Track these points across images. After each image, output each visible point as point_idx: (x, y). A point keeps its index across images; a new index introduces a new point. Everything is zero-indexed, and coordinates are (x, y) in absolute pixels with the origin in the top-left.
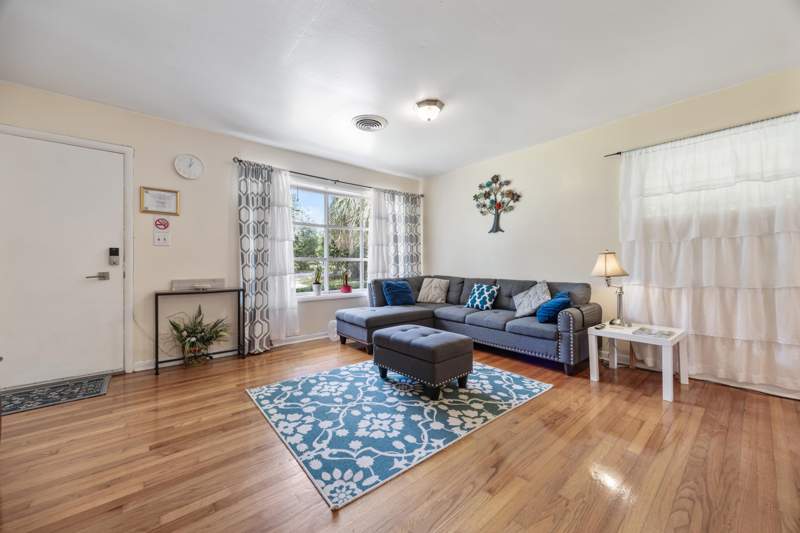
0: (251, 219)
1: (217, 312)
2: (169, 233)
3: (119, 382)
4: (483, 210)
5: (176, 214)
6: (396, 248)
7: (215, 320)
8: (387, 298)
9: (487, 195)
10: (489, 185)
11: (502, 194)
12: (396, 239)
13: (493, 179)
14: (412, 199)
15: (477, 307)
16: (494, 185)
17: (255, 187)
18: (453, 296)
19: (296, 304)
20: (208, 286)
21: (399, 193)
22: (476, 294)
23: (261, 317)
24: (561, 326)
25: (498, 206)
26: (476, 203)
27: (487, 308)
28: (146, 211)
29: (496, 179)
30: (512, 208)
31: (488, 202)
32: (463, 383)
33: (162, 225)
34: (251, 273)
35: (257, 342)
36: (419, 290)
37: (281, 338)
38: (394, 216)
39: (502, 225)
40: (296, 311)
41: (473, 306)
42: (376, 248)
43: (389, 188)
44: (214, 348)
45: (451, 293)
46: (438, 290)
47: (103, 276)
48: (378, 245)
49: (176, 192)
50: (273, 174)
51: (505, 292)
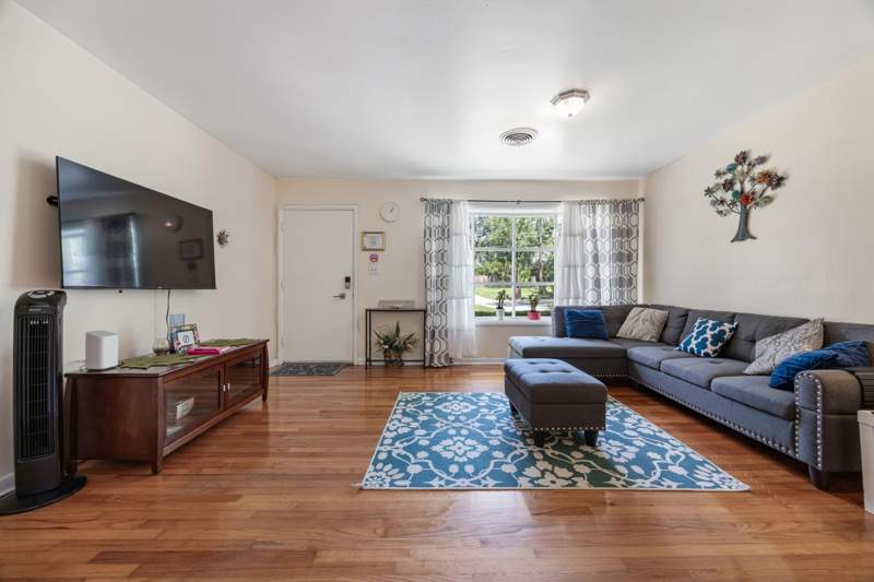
0: (434, 249)
1: (410, 327)
2: (379, 265)
3: (349, 370)
4: (721, 208)
5: (382, 250)
6: (597, 269)
7: (408, 335)
8: (568, 328)
9: (728, 185)
10: (731, 169)
11: (753, 179)
12: (596, 259)
13: (737, 159)
14: (625, 207)
15: (692, 350)
16: (739, 168)
17: (437, 221)
18: (670, 333)
19: (473, 328)
20: (400, 306)
21: (603, 203)
22: (694, 334)
23: (440, 335)
24: (799, 397)
25: (746, 199)
26: (708, 199)
27: (707, 355)
28: (365, 250)
29: (742, 158)
30: (769, 200)
31: (729, 196)
32: (591, 439)
33: (374, 258)
34: (433, 296)
35: (436, 357)
36: (622, 322)
37: (458, 356)
38: (594, 231)
39: (753, 228)
40: (473, 333)
41: (685, 350)
42: (566, 269)
43: (589, 199)
44: (406, 356)
45: (667, 329)
46: (648, 324)
47: (342, 296)
48: (569, 267)
49: (381, 233)
50: (453, 206)
51: (744, 333)
